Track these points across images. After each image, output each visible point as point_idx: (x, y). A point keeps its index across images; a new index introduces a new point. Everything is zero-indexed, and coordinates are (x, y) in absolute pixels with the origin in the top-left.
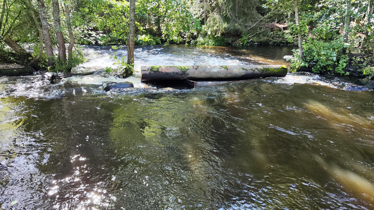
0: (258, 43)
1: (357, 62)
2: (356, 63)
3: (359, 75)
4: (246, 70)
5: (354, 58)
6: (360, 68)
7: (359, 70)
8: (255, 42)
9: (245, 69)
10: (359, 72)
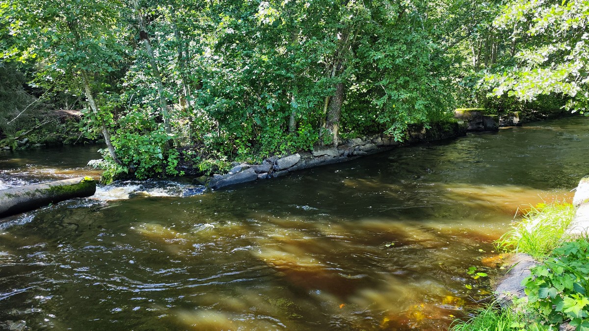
0: (41, 143)
1: (190, 157)
2: (188, 158)
3: (196, 172)
4: (16, 196)
5: (184, 152)
6: (195, 163)
7: (194, 166)
8: (35, 143)
9: (14, 194)
10: (195, 169)
